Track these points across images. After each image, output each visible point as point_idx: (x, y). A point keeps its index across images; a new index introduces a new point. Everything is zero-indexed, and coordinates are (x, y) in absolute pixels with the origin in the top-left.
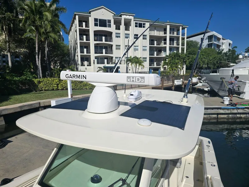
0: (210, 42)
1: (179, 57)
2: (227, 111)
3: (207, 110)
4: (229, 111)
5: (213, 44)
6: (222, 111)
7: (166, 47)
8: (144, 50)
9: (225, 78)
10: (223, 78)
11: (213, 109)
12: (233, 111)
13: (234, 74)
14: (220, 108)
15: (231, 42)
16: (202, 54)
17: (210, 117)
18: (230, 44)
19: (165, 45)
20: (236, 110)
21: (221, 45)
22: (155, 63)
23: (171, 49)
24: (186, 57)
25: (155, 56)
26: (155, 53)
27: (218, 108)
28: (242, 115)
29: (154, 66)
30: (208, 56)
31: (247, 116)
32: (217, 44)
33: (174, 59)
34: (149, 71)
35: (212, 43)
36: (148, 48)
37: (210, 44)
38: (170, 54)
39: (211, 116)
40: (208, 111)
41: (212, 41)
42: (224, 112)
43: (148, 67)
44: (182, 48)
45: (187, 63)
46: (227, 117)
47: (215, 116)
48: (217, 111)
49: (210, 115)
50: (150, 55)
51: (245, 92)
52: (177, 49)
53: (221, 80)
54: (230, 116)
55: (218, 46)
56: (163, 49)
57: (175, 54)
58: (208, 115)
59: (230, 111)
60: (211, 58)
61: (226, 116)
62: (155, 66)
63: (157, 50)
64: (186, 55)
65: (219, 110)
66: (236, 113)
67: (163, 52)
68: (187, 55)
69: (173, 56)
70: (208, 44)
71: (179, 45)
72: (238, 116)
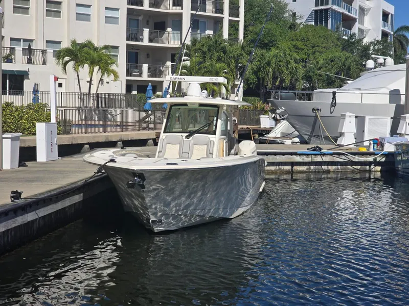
0: (322, 5)
1: (225, 52)
2: (306, 158)
3: (275, 157)
4: (308, 159)
5: (330, 13)
6: (297, 159)
7: (181, 15)
8: (109, 20)
9: (320, 110)
10: (318, 110)
11: (283, 154)
12: (315, 158)
13: (337, 102)
14: (296, 154)
15: (391, 9)
16: (294, 46)
17: (280, 169)
18: (385, 15)
19: (177, 10)
20: (319, 157)
21: (357, 17)
22: (145, 67)
23: (196, 23)
24: (244, 54)
25: (146, 42)
26: (146, 31)
27: (291, 154)
28: (330, 168)
29: (140, 75)
30: (314, 53)
31: (338, 169)
32: (343, 14)
33: (208, 57)
34: (124, 92)
35: (327, 10)
36: (122, 16)
37: (321, 10)
38: (194, 41)
39: (282, 167)
40: (276, 159)
41: (327, 4)
42: (301, 161)
43: (123, 77)
44: (230, 21)
45: (248, 72)
46: (307, 169)
47: (288, 168)
48: (291, 159)
49: (280, 167)
50: (128, 39)
51: (344, 133)
52: (217, 23)
53: (314, 114)
54: (312, 167)
55: (348, 22)
56: (169, 22)
57: (211, 43)
58: (277, 167)
59: (310, 159)
60: (321, 62)
61: (304, 168)
62: (145, 77)
63: (152, 23)
64: (243, 48)
65: (294, 156)
66: (320, 162)
67: (169, 30)
68: (246, 49)
69: (205, 49)
70: (316, 11)
71: (221, 11)
72: (325, 167)
